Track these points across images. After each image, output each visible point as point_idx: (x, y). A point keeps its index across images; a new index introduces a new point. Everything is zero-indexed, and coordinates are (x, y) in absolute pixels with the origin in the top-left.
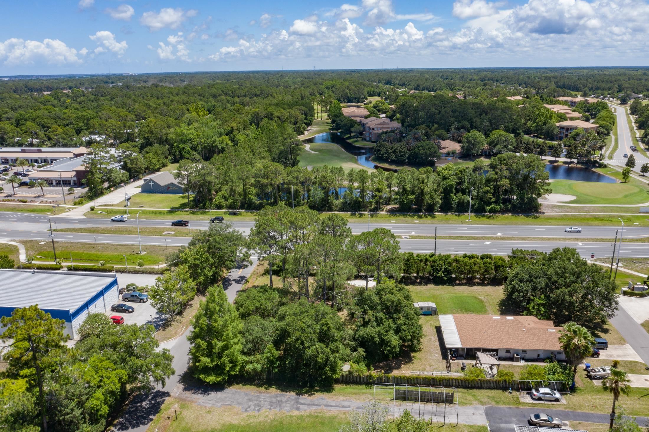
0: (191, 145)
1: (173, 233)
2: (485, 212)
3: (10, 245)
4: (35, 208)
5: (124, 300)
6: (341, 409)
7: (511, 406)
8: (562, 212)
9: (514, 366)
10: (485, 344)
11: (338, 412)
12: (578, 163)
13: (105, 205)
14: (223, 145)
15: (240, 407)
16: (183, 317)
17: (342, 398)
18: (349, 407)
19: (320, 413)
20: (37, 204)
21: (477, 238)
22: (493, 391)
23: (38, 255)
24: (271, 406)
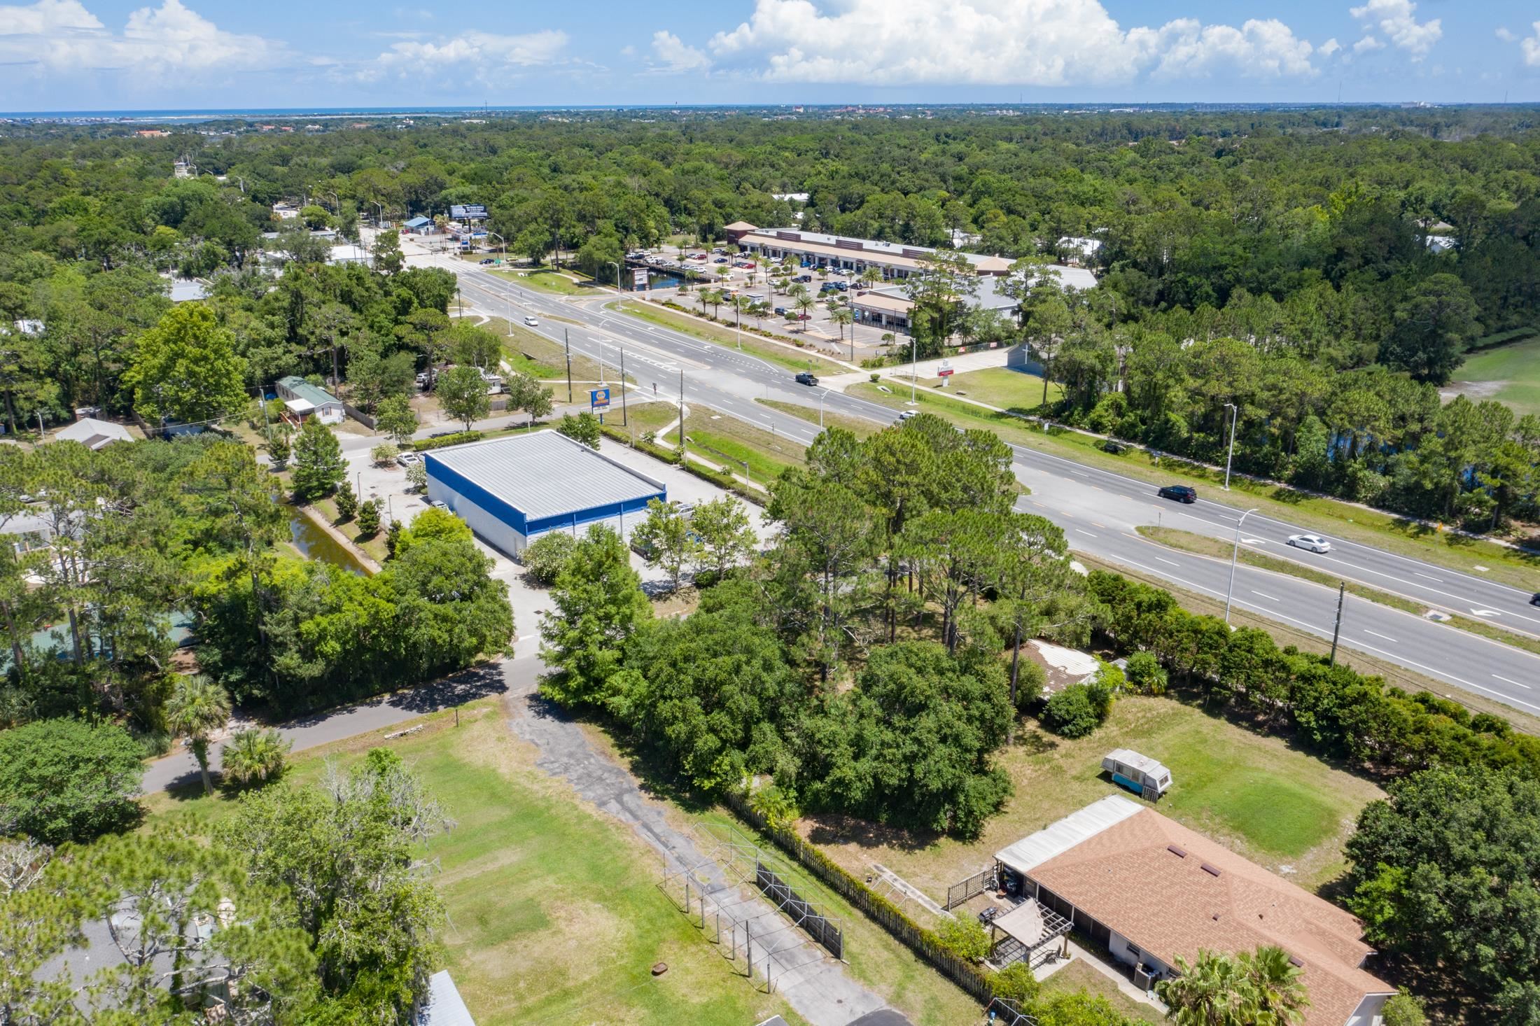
3: (675, 409)
4: (802, 359)
10: (1080, 895)
15: (544, 756)
22: (964, 997)
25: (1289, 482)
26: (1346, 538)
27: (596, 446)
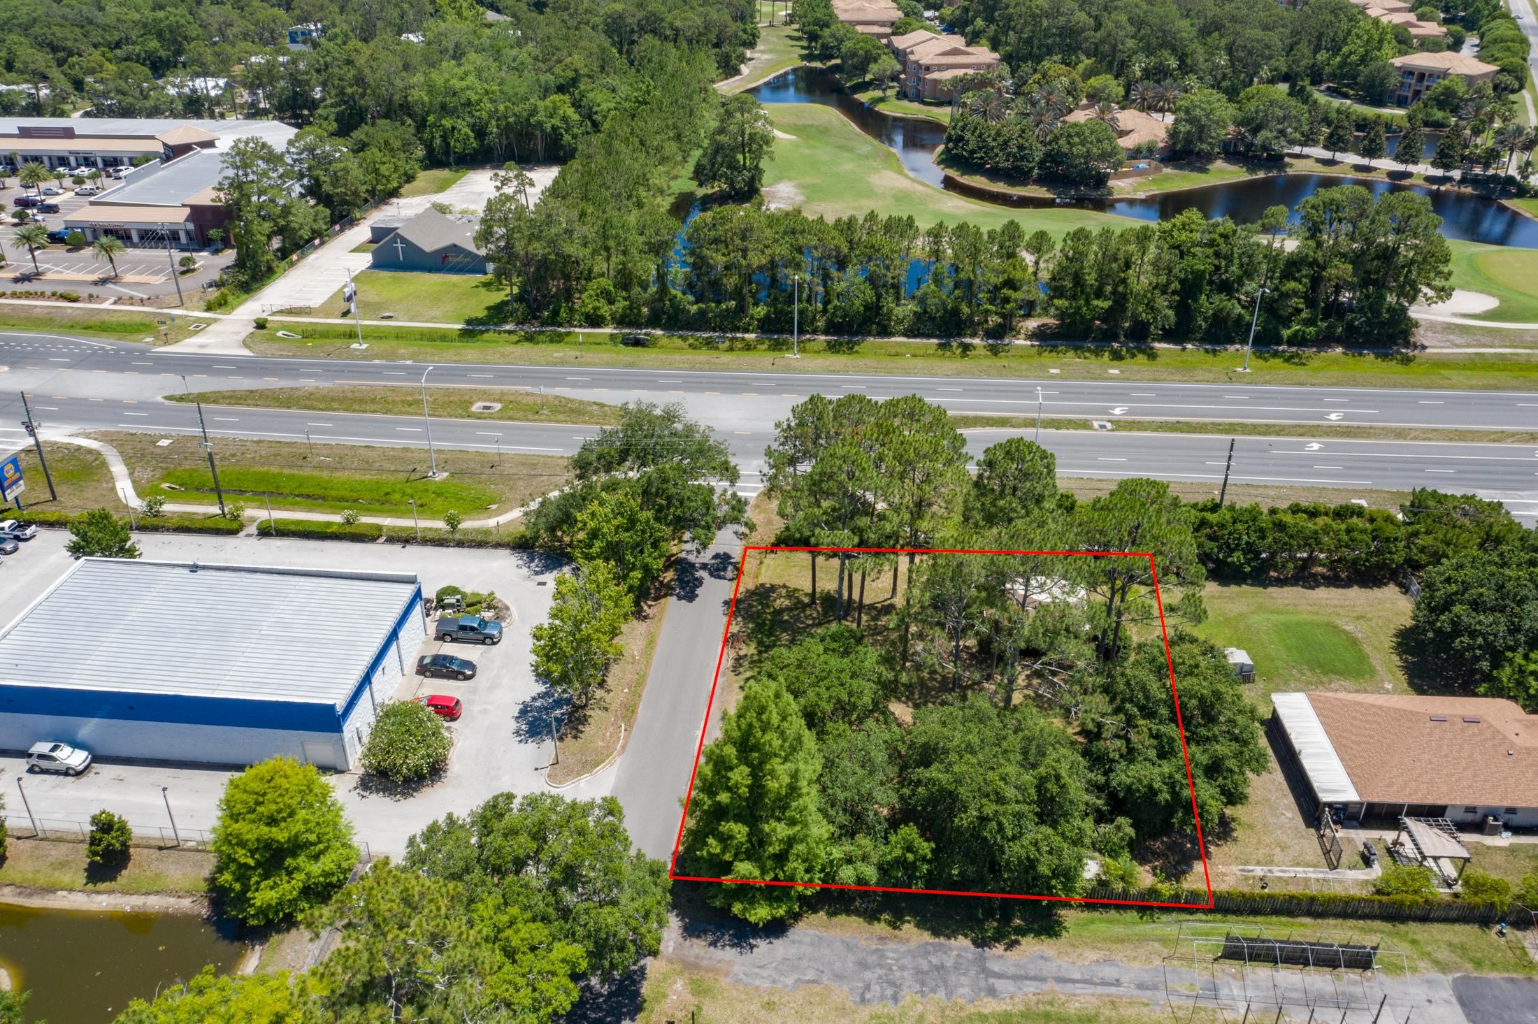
0: (471, 120)
1: (498, 406)
2: (1279, 342)
3: (79, 448)
4: (106, 318)
5: (441, 637)
6: (1100, 990)
7: (1514, 975)
8: (1468, 346)
9: (1489, 848)
10: (1416, 792)
11: (1094, 1000)
12: (1463, 181)
13: (290, 312)
14: (556, 121)
15: (845, 988)
16: (608, 691)
17: (1092, 955)
18: (1117, 983)
19: (1051, 1003)
20: (106, 305)
21: (1280, 431)
22: (1458, 927)
23: (163, 479)
24: (923, 984)
25: (826, 332)
26: (947, 376)
27: (131, 553)
